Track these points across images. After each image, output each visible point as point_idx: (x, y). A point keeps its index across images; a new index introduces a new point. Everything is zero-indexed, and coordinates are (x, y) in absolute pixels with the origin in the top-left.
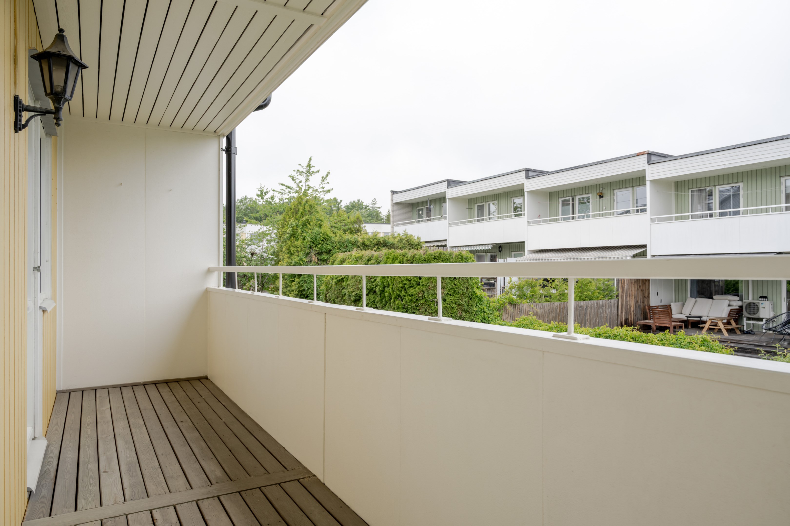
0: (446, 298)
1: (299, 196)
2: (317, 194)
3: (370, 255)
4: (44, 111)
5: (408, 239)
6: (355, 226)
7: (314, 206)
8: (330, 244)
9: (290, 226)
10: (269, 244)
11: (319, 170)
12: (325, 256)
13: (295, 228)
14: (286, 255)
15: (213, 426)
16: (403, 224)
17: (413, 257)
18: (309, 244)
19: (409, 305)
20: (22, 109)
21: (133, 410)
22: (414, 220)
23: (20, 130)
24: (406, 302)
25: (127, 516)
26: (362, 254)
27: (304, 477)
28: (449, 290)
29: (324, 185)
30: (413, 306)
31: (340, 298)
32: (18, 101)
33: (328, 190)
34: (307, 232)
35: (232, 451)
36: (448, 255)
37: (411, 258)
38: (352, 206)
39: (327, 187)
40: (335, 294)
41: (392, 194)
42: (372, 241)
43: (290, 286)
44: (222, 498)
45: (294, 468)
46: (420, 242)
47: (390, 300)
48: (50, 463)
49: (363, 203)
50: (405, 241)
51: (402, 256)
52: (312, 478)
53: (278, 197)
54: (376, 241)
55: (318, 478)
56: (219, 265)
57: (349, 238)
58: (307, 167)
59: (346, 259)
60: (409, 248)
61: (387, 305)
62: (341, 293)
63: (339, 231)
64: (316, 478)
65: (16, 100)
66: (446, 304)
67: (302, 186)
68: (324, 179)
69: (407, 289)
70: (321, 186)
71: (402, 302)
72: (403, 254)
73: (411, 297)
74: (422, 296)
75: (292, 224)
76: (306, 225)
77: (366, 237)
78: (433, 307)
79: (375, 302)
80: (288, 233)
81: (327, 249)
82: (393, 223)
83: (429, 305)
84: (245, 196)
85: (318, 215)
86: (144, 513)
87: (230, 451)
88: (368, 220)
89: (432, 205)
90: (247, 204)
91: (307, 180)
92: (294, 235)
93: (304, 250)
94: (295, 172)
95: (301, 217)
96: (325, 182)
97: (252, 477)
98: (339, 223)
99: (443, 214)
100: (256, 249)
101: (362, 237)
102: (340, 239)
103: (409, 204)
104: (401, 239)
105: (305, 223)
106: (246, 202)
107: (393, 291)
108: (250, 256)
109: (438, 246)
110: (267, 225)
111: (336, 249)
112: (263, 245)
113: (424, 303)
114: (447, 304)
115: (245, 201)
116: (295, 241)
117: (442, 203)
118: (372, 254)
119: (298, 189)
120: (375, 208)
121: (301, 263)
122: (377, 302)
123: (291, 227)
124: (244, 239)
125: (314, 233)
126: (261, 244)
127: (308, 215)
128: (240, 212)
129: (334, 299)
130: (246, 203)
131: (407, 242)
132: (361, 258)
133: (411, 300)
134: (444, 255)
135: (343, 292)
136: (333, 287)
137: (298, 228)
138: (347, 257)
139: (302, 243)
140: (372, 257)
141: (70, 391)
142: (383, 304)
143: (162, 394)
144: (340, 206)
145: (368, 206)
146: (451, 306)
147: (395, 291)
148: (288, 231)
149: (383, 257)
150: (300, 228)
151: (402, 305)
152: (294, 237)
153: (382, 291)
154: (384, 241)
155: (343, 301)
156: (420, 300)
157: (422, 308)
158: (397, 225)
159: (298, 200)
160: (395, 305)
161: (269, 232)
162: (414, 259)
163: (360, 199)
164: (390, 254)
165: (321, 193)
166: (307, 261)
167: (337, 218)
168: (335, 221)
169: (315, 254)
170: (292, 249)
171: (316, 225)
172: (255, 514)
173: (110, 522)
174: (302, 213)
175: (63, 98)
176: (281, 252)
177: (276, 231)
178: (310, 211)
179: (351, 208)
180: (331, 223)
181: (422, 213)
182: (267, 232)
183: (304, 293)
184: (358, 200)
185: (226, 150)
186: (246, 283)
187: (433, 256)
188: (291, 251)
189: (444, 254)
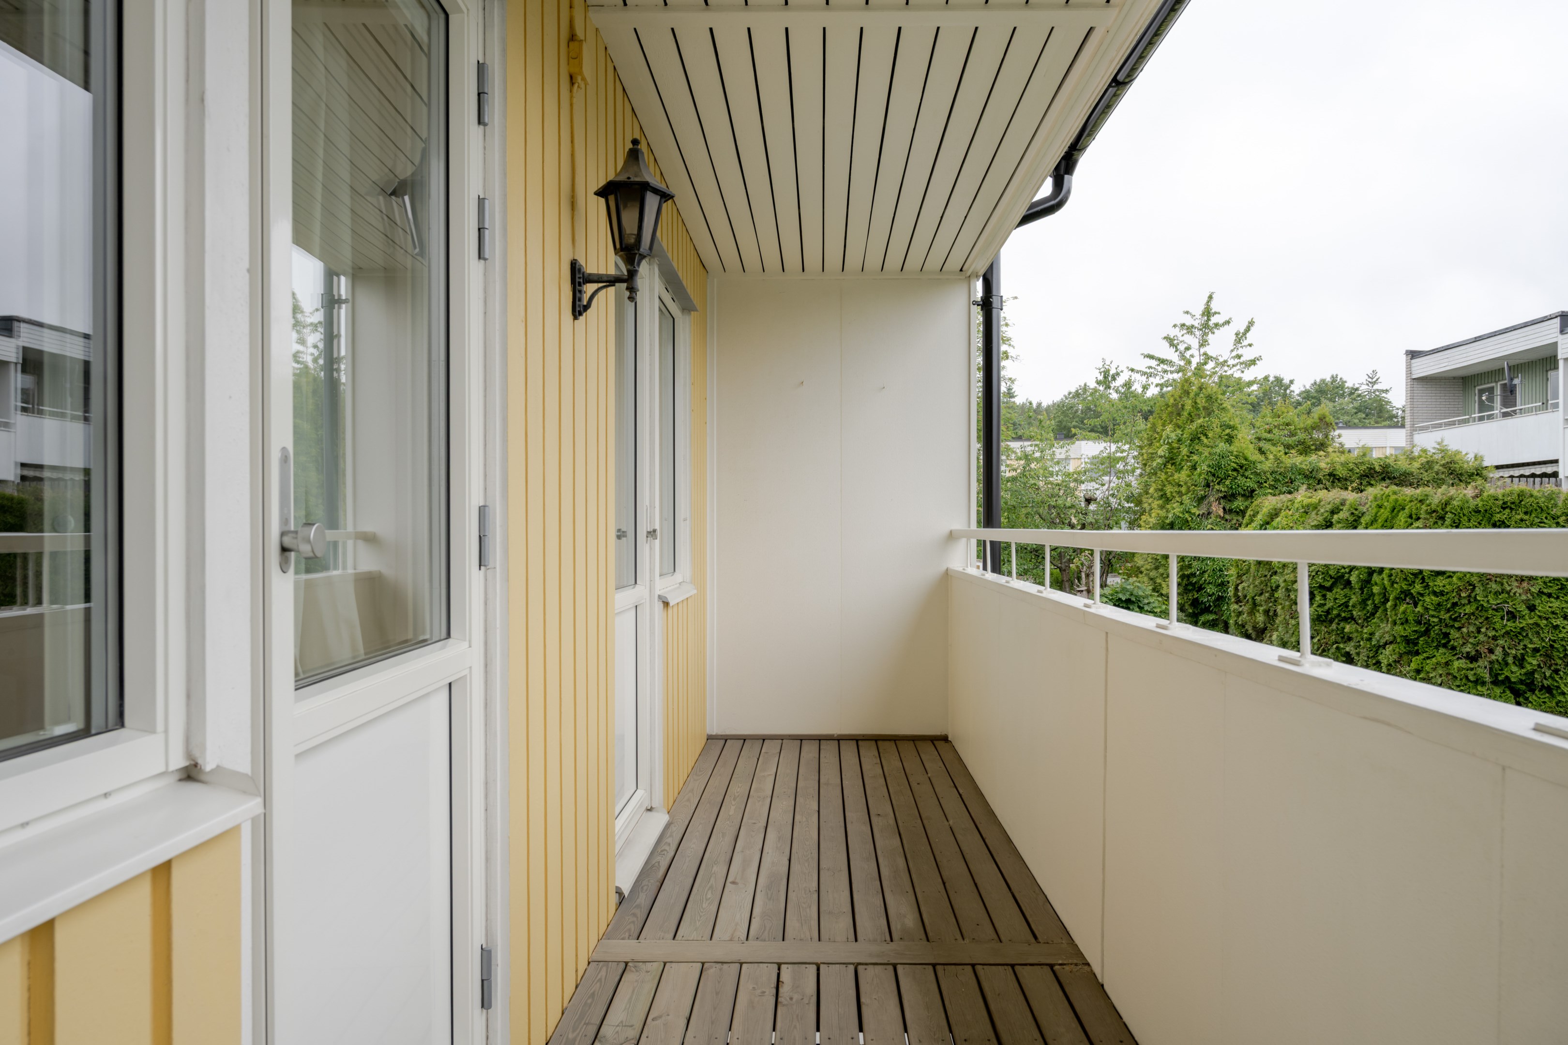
0: (1537, 602)
1: (1185, 379)
2: (1226, 372)
3: (1337, 501)
4: (613, 279)
5: (1449, 460)
6: (1315, 436)
7: (1217, 398)
8: (1252, 476)
9: (1165, 441)
10: (1123, 478)
11: (1231, 319)
12: (1239, 503)
13: (1175, 445)
14: (1155, 501)
15: (928, 832)
16: (1439, 426)
17: (1446, 504)
18: (1205, 479)
19: (1433, 616)
20: (581, 280)
21: (808, 784)
22: (1468, 417)
23: (580, 314)
24: (1427, 609)
25: (779, 965)
26: (1318, 498)
27: (1065, 962)
28: (1546, 585)
29: (1240, 351)
30: (1445, 619)
31: (1267, 595)
32: (577, 269)
33: (1251, 361)
34: (1201, 453)
35: (946, 884)
36: (1543, 499)
37: (1440, 507)
38: (1317, 391)
39: (1248, 354)
40: (1256, 586)
41: (1409, 358)
42: (1353, 469)
43: (1164, 565)
44: (900, 969)
45: (1053, 941)
46: (1482, 468)
47: (1386, 604)
48: (663, 853)
49: (1346, 382)
50: (1441, 466)
51: (1416, 502)
52: (1080, 967)
53: (1140, 381)
54: (1363, 467)
55: (1092, 970)
56: (969, 527)
57: (1297, 464)
58: (1203, 315)
59: (1281, 510)
60: (1451, 482)
61: (1378, 615)
62: (1269, 584)
63: (1273, 449)
64: (1089, 970)
65: (575, 267)
66: (1536, 618)
67: (1192, 356)
68: (1240, 338)
69: (1429, 578)
70: (1234, 354)
71: (1416, 607)
72: (1420, 498)
73: (1438, 597)
74: (1469, 596)
75: (1168, 438)
76: (1199, 438)
77: (1338, 459)
78: (1497, 624)
79: (1347, 606)
80: (1161, 457)
81: (1245, 488)
82: (1413, 426)
83: (1487, 618)
84: (1083, 385)
85: (1225, 415)
86: (767, 967)
87: (944, 883)
88: (1356, 421)
89: (1518, 377)
90: (1088, 400)
91: (1203, 343)
92: (1174, 460)
93: (1194, 491)
94: (1177, 328)
95: (1189, 422)
96: (1243, 345)
97: (967, 941)
98: (1275, 431)
99: (1549, 398)
100: (1097, 489)
101: (1328, 460)
102: (1275, 465)
103: (1454, 378)
104: (1428, 462)
105: (1197, 434)
106: (1085, 396)
107: (1393, 583)
108: (1083, 504)
109: (1533, 476)
110: (1118, 442)
111: (1266, 486)
112: (1110, 483)
113: (1473, 614)
114: (1540, 617)
115: (1083, 394)
116: (1174, 472)
117: (1547, 371)
118: (1342, 497)
119: (1182, 363)
120: (1374, 393)
121: (1186, 518)
122: (1353, 606)
123: (1167, 444)
124: (1071, 470)
125: (1215, 454)
126: (1106, 478)
127: (1204, 418)
128: (1073, 418)
129: (1253, 595)
130: (1086, 398)
131: (1446, 468)
132: (1316, 508)
133: (1439, 604)
134: (1532, 499)
135: (1273, 581)
136: (1251, 570)
137: (1181, 446)
138: (1283, 506)
139: (1189, 476)
140: (1343, 503)
141: (726, 738)
142: (1368, 612)
143: (862, 759)
144: (1288, 391)
145: (1357, 389)
146: (1552, 624)
147: (1397, 583)
148: (1160, 452)
149: (1369, 503)
150: (1186, 445)
151: (1415, 616)
152: (1172, 464)
153: (1365, 580)
154: (1384, 468)
155: (1272, 600)
156: (1464, 605)
157: (1469, 624)
158: (1423, 429)
159: (1183, 386)
160: (1396, 615)
161: (1121, 455)
162: (1448, 509)
163: (1337, 375)
164: (1386, 497)
165: (1235, 369)
166: (1201, 513)
167: (1271, 420)
168: (1266, 427)
169: (1219, 499)
170: (1169, 489)
171: (1220, 436)
172: (949, 1015)
173: (714, 969)
174: (1189, 414)
175: (636, 254)
176: (1146, 496)
177: (1136, 453)
178: (1208, 409)
179: (1315, 395)
180: (1257, 432)
181: (1491, 399)
182: (1119, 454)
183: (1194, 580)
184: (1332, 377)
185: (981, 303)
186: (1074, 558)
187: (1501, 502)
188: (1166, 494)
189: (1532, 496)
